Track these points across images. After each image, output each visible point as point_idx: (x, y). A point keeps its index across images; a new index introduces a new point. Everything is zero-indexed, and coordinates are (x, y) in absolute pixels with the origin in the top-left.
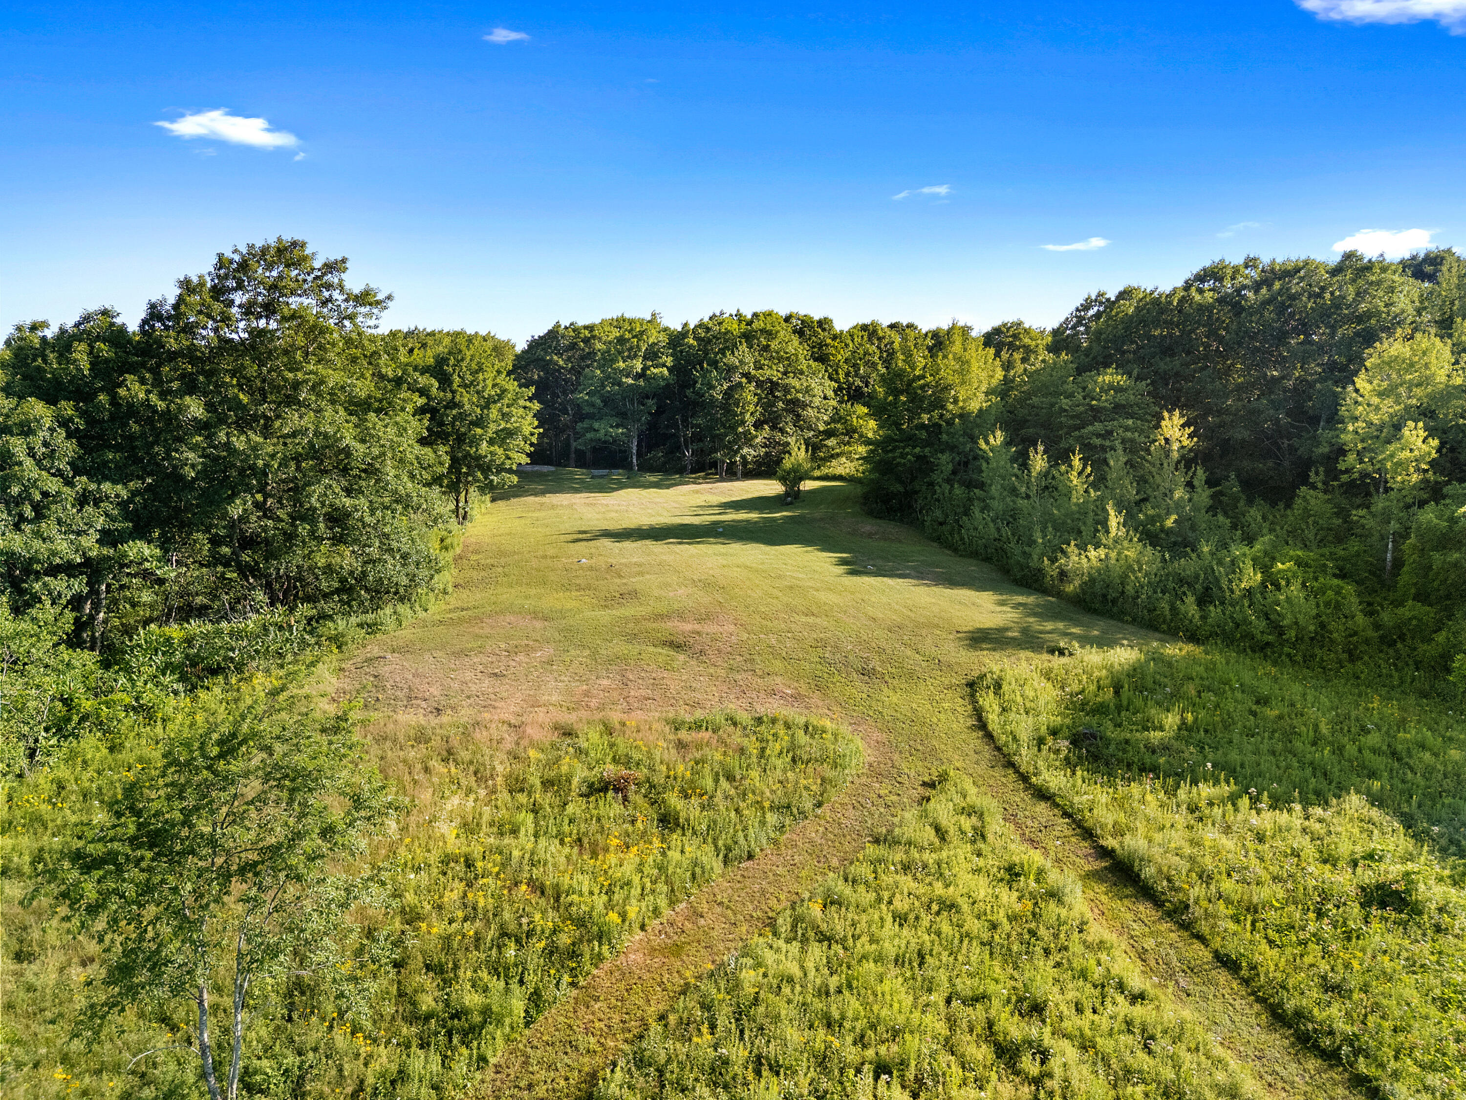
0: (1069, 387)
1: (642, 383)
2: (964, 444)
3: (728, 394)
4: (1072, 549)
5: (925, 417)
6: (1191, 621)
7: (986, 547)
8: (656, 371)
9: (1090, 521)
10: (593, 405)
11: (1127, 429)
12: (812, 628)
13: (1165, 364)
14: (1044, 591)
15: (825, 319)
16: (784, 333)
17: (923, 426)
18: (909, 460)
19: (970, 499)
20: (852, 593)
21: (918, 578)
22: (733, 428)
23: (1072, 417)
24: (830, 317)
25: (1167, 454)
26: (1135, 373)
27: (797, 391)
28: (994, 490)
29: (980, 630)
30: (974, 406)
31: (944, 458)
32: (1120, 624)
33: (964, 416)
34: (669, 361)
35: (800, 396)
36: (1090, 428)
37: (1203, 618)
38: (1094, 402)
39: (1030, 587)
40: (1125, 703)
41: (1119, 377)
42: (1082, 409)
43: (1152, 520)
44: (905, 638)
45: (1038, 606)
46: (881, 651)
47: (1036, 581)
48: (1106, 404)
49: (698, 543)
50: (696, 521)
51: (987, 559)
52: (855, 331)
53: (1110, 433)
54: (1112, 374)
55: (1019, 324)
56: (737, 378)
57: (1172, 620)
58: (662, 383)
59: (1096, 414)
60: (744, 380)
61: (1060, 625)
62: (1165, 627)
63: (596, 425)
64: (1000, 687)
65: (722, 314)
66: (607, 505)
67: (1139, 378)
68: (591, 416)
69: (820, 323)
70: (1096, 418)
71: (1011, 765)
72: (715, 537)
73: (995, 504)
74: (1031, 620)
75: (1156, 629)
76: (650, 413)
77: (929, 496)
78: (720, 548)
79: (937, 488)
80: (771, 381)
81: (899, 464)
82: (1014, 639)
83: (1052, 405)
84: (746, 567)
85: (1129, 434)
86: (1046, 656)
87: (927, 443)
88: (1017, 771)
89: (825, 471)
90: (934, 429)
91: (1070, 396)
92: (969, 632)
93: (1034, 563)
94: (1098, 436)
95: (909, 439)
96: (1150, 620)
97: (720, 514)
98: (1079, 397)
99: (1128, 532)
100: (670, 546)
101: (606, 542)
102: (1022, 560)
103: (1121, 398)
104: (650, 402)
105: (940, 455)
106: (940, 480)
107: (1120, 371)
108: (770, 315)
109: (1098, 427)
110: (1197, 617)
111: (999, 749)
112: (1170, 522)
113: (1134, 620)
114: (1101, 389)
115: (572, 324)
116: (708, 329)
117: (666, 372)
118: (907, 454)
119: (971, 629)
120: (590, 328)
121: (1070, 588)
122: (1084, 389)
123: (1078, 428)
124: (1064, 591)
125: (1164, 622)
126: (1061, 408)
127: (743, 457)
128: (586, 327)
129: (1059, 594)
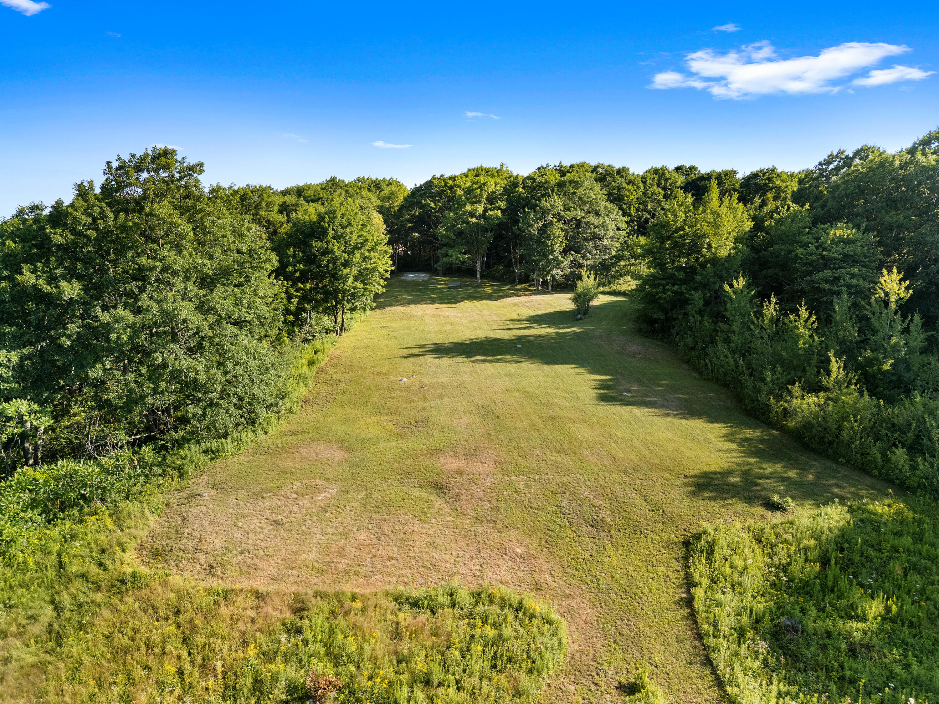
0: (805, 238)
1: (483, 222)
2: (714, 283)
3: (543, 230)
4: (796, 389)
5: (683, 260)
6: (901, 471)
7: (725, 375)
8: (492, 213)
9: (814, 362)
10: (448, 237)
11: (853, 276)
12: (558, 469)
13: (890, 217)
14: (770, 425)
15: (623, 168)
16: (588, 181)
17: (681, 268)
18: (669, 295)
19: (715, 331)
20: (603, 426)
21: (663, 406)
22: (545, 256)
23: (806, 264)
24: (627, 166)
25: (886, 303)
26: (863, 226)
27: (596, 227)
28: (735, 326)
29: (705, 475)
30: (723, 253)
31: (697, 296)
32: (834, 466)
33: (715, 260)
34: (503, 205)
35: (597, 230)
36: (820, 275)
37: (914, 468)
38: (824, 253)
39: (758, 419)
40: (830, 583)
41: (849, 232)
42: (814, 258)
43: (870, 362)
44: (638, 482)
45: (762, 441)
46: (612, 498)
47: (763, 414)
48: (835, 255)
49: (498, 361)
50: (506, 335)
51: (726, 385)
52: (649, 175)
53: (838, 279)
54: (842, 228)
55: (773, 170)
56: (549, 218)
57: (883, 467)
58: (496, 222)
59: (827, 262)
60: (555, 220)
61: (778, 467)
62: (876, 472)
63: (450, 252)
64: (712, 552)
65: (547, 166)
66: (448, 317)
67: (867, 230)
68: (447, 245)
69: (619, 172)
70: (826, 266)
71: (708, 662)
72: (513, 354)
73: (735, 338)
74: (752, 460)
75: (868, 473)
76: (489, 243)
77: (684, 324)
78: (512, 368)
79: (691, 318)
80: (576, 220)
81: (660, 298)
82: (734, 486)
83: (790, 252)
84: (525, 392)
85: (854, 281)
86: (759, 510)
87: (683, 282)
88: (714, 672)
89: (614, 287)
90: (690, 271)
91: (805, 245)
92: (695, 476)
93: (762, 397)
94: (827, 281)
95: (670, 278)
96: (863, 464)
97: (525, 328)
98: (812, 247)
99: (847, 374)
100: (476, 365)
101: (430, 359)
102: (752, 394)
103: (849, 249)
104: (489, 234)
105: (693, 292)
106: (693, 312)
107: (850, 225)
108: (583, 166)
109: (827, 273)
110: (907, 467)
111: (700, 637)
112: (886, 367)
113: (848, 462)
114: (833, 241)
115: (441, 176)
116: (534, 180)
117: (499, 213)
118: (668, 290)
119: (697, 472)
120: (453, 178)
121: (792, 424)
122: (817, 239)
123: (810, 273)
124: (786, 425)
125: (876, 467)
126: (796, 255)
127: (553, 276)
128: (450, 178)
129: (782, 429)
